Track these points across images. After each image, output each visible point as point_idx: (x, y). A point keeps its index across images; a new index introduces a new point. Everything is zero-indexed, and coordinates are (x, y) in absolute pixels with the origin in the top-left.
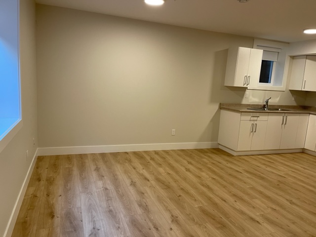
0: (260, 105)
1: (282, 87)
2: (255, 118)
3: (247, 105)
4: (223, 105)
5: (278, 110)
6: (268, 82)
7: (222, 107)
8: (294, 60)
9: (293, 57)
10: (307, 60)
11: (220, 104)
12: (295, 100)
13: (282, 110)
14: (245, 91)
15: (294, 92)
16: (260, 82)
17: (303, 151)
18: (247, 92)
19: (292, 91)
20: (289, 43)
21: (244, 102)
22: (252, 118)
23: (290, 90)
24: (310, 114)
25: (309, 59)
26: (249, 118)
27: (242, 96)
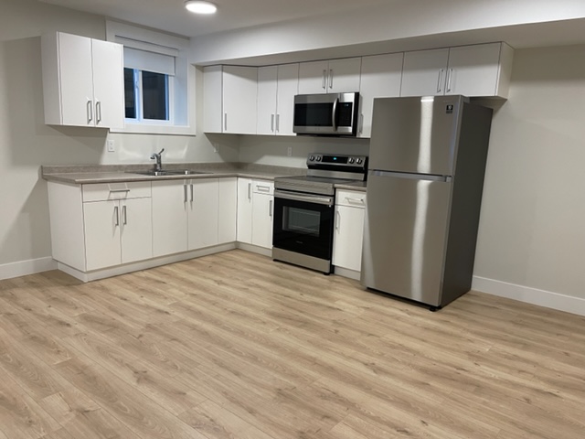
0: (147, 166)
1: (189, 127)
2: (122, 195)
3: (115, 166)
4: (51, 170)
5: (184, 173)
6: (165, 119)
7: (46, 176)
8: (205, 74)
9: (202, 68)
10: (224, 74)
11: (42, 169)
12: (220, 152)
13: (192, 173)
14: (106, 136)
15: (214, 138)
16: (127, 117)
17: (237, 247)
18: (110, 139)
19: (209, 135)
20: (188, 38)
21: (107, 160)
22: (113, 196)
23: (205, 133)
24: (238, 177)
25: (227, 72)
26: (104, 195)
27: (100, 148)
